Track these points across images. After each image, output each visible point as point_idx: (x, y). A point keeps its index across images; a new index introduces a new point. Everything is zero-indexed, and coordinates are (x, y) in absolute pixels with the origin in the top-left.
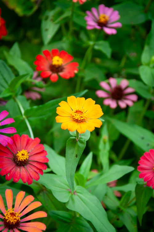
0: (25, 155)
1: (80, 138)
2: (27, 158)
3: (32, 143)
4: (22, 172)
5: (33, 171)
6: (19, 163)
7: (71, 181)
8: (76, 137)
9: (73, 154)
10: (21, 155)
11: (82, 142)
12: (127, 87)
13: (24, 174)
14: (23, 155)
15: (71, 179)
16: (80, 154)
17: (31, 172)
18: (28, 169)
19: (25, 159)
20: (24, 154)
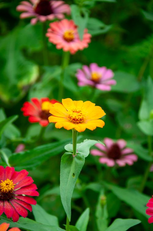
0: (10, 185)
1: (77, 154)
2: (13, 188)
3: (19, 176)
4: (6, 206)
5: (19, 207)
6: (3, 196)
7: (67, 205)
8: (72, 153)
9: (69, 173)
10: (5, 184)
11: (80, 158)
12: (125, 148)
13: (8, 208)
14: (7, 185)
15: (67, 202)
16: (78, 172)
17: (17, 207)
18: (14, 204)
19: (10, 189)
20: (8, 183)
